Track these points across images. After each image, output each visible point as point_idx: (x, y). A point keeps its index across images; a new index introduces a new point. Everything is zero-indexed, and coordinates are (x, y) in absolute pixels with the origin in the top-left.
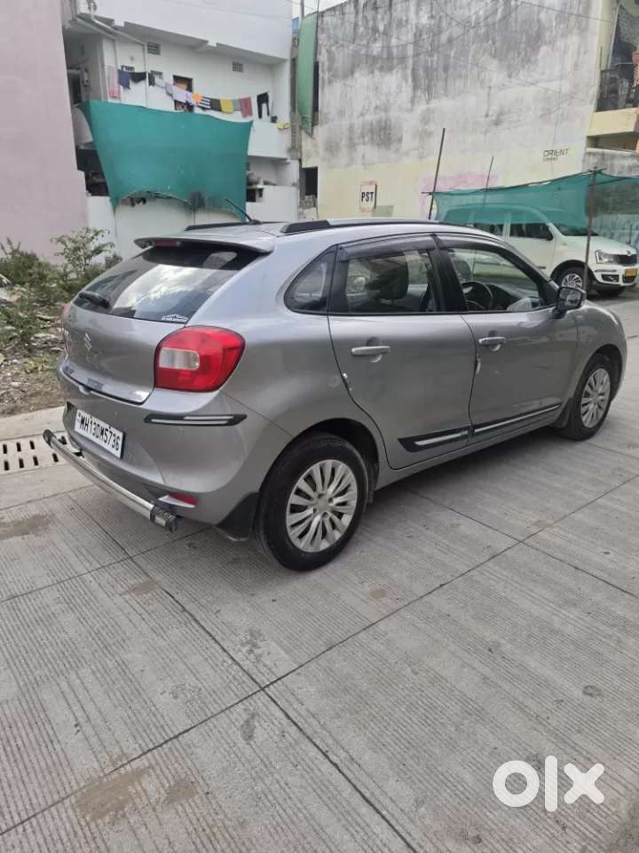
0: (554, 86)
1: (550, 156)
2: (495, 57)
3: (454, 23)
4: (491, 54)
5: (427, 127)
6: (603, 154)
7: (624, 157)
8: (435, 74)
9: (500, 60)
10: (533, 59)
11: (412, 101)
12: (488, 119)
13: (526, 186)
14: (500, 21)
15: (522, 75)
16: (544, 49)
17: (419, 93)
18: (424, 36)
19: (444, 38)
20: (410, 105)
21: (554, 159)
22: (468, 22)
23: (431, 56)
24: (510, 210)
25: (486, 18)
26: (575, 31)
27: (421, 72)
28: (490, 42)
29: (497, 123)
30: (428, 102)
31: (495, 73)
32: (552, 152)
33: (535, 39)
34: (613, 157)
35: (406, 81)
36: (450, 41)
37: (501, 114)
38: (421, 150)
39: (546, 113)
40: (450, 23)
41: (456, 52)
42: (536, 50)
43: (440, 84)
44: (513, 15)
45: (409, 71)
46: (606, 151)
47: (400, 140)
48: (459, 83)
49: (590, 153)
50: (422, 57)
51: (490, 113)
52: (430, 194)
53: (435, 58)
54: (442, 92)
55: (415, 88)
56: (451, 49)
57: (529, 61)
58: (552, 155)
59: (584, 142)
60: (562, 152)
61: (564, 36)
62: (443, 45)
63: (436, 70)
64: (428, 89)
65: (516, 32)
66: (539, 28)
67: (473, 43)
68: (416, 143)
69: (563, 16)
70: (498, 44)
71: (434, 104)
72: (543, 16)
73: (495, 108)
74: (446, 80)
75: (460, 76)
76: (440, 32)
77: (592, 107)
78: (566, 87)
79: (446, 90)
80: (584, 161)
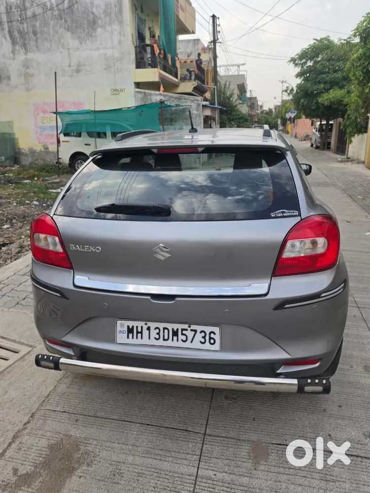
0: (109, 52)
1: (115, 93)
2: (68, 30)
3: (35, 5)
4: (65, 28)
5: (28, 70)
6: (145, 93)
7: (156, 95)
8: (27, 36)
9: (72, 33)
10: (94, 34)
11: (13, 52)
12: (72, 68)
13: (120, 109)
14: (67, 9)
15: (88, 43)
16: (99, 30)
17: (17, 47)
18: (14, 10)
19: (29, 13)
20: (12, 55)
21: (117, 94)
22: (45, 6)
23: (22, 23)
24: (109, 124)
25: (57, 5)
26: (116, 22)
27: (16, 34)
28: (63, 20)
29: (78, 71)
30: (26, 53)
31: (70, 40)
32: (115, 90)
33: (93, 23)
34: (150, 94)
35: (6, 39)
36: (34, 16)
37: (79, 65)
38: (27, 85)
39: (108, 68)
40: (32, 5)
41: (40, 25)
42: (95, 30)
43: (33, 43)
44: (76, 6)
45: (6, 32)
46: (146, 91)
47: (9, 78)
48: (47, 44)
49: (137, 92)
50: (14, 23)
51: (72, 64)
52: (54, 113)
53: (25, 25)
54: (36, 49)
55: (14, 43)
56: (37, 21)
57: (91, 36)
58: (116, 92)
59: (133, 86)
60: (122, 90)
61: (110, 24)
62: (30, 18)
63: (28, 33)
64: (24, 46)
65: (80, 17)
66: (94, 18)
67: (51, 20)
68: (22, 80)
69: (107, 13)
70: (69, 23)
71: (30, 56)
72: (94, 10)
73: (74, 62)
74: (36, 41)
75: (46, 39)
76: (25, 9)
77: (134, 66)
78: (117, 54)
79: (37, 47)
80: (135, 96)
